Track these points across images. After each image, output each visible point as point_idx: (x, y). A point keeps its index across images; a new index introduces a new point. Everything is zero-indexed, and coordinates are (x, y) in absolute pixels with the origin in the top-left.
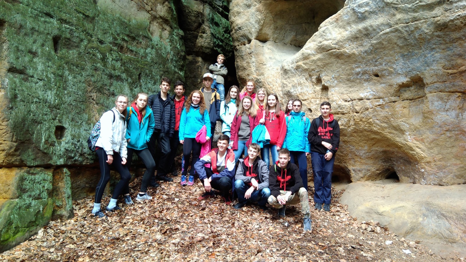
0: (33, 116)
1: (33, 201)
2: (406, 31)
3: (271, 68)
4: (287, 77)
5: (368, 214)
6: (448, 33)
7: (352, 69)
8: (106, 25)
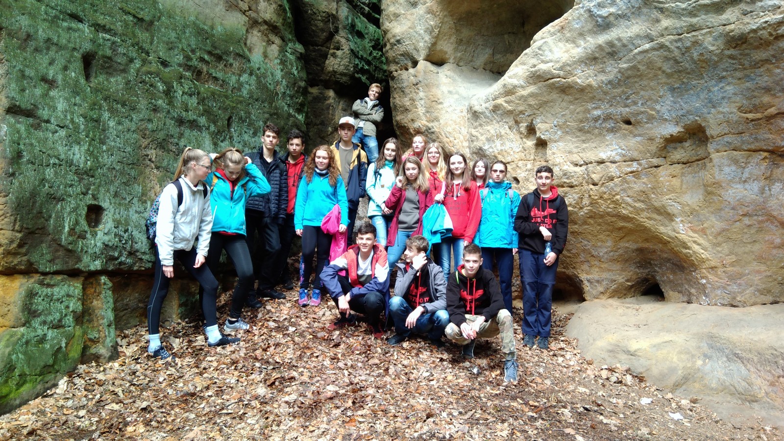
0: (50, 187)
1: (50, 331)
2: (678, 48)
3: (451, 109)
4: (477, 123)
5: (611, 354)
6: (747, 51)
7: (588, 111)
8: (173, 35)
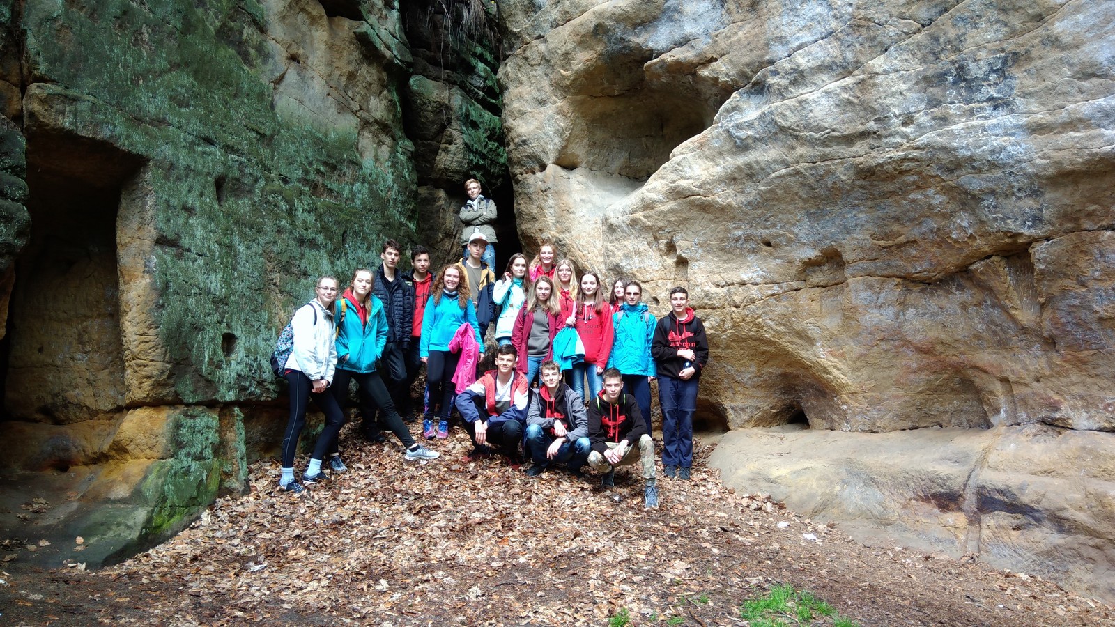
0: (193, 317)
1: (194, 463)
2: (812, 175)
3: (585, 219)
4: (614, 237)
5: (753, 483)
6: (876, 183)
7: (728, 231)
8: (293, 148)
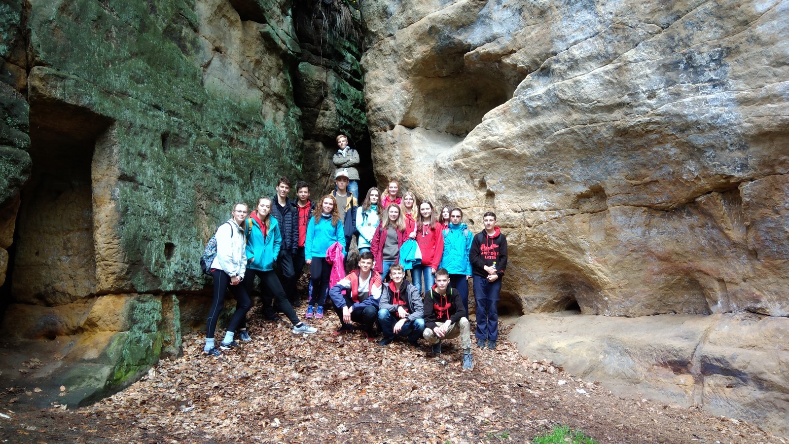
0: (144, 231)
1: (144, 334)
2: (584, 133)
3: (421, 164)
4: (442, 177)
5: (540, 352)
6: (629, 139)
7: (524, 172)
8: (216, 113)
